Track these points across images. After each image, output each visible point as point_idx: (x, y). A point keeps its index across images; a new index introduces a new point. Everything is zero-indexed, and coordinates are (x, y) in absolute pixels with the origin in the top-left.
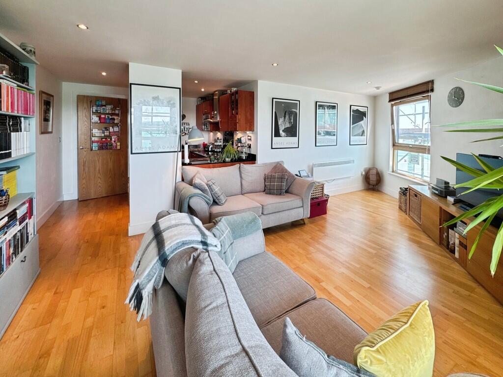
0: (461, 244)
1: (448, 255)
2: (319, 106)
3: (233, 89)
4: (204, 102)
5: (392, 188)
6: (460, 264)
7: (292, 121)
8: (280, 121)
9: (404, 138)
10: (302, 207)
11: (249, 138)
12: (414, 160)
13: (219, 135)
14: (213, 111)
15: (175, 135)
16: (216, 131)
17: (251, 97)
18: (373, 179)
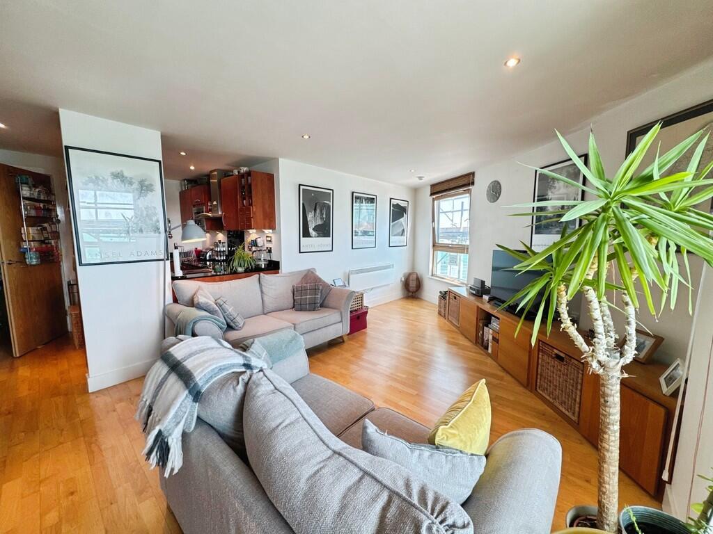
0: (493, 338)
1: (482, 352)
2: (356, 198)
3: (242, 168)
4: (192, 187)
5: (432, 293)
6: (492, 359)
7: (324, 216)
8: (310, 216)
9: (444, 237)
10: (341, 321)
11: (269, 239)
12: (453, 261)
13: (221, 236)
14: (210, 200)
15: (157, 234)
16: (217, 230)
17: (270, 181)
18: (413, 284)
